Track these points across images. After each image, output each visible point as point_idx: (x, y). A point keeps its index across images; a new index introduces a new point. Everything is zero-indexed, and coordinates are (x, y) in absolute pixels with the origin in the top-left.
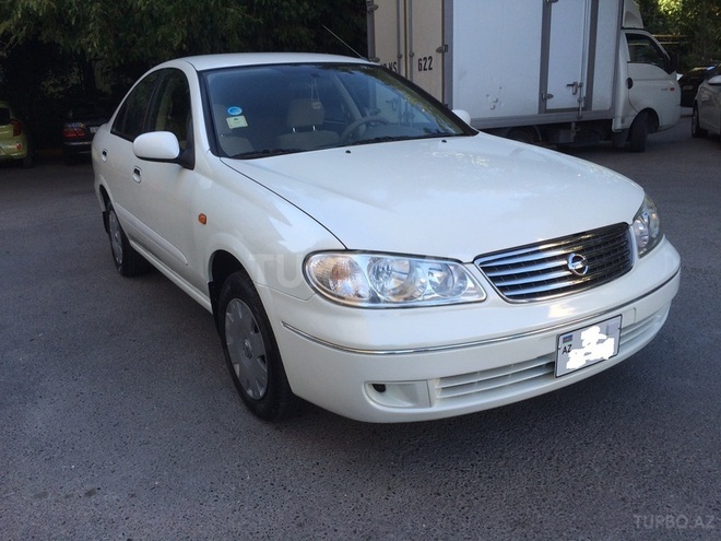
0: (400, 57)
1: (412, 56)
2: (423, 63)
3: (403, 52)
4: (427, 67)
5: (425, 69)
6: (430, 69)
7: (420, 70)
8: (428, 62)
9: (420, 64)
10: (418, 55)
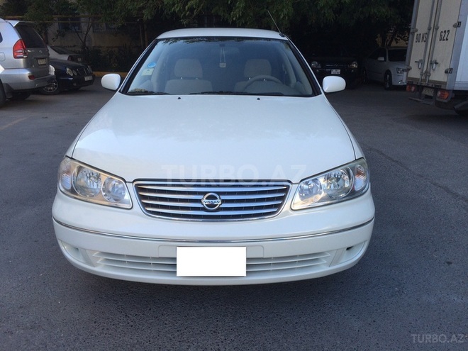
0: (429, 29)
1: (437, 29)
2: (443, 34)
3: (432, 27)
4: (445, 38)
5: (444, 40)
6: (447, 40)
7: (440, 40)
8: (447, 34)
9: (441, 35)
10: (441, 29)
